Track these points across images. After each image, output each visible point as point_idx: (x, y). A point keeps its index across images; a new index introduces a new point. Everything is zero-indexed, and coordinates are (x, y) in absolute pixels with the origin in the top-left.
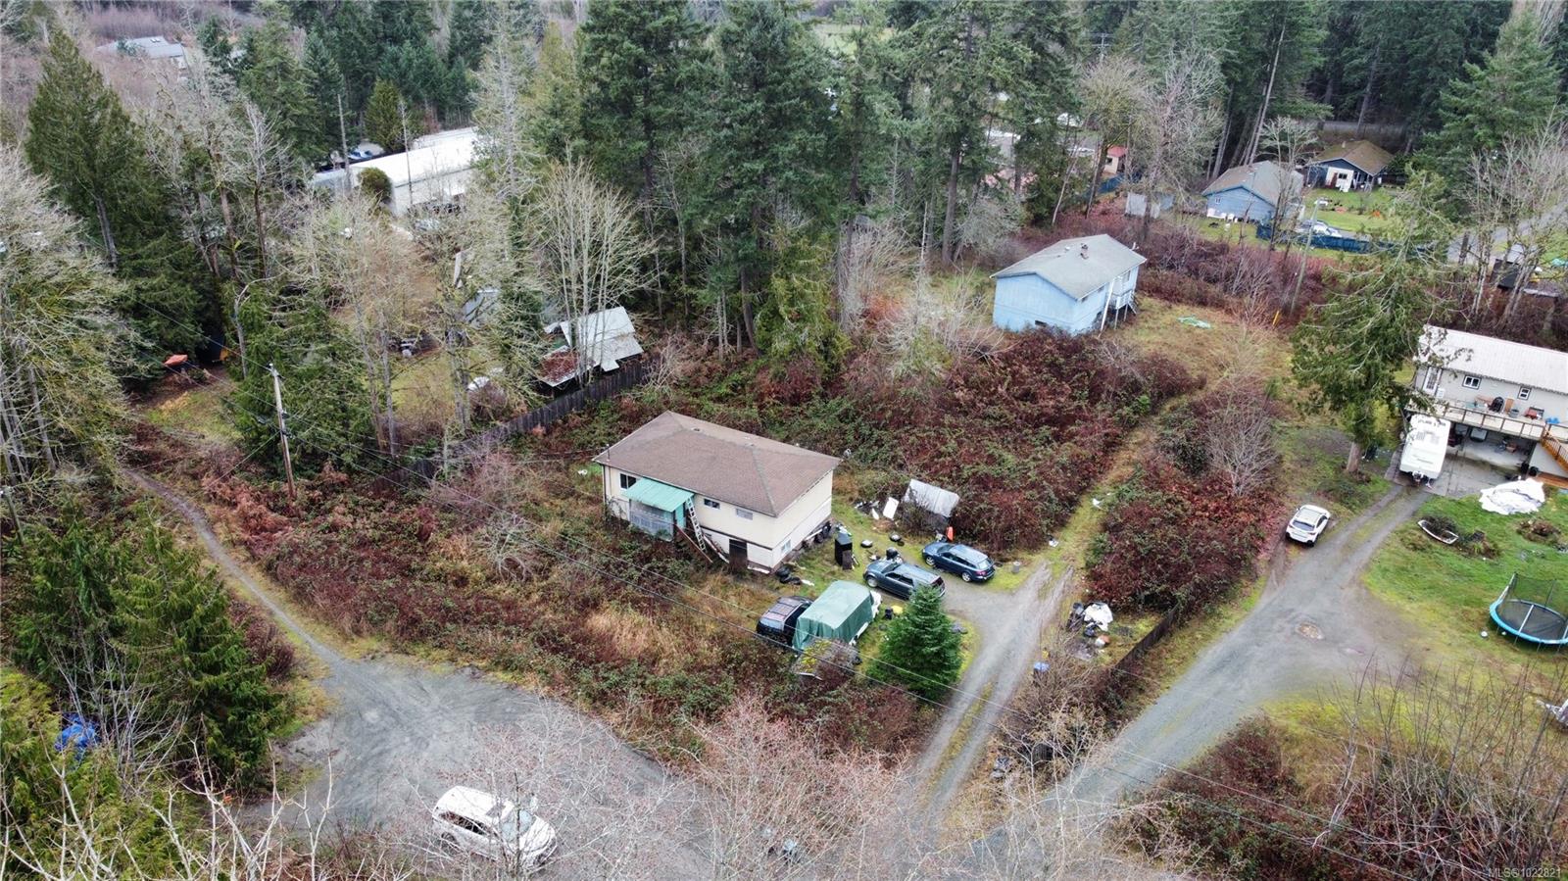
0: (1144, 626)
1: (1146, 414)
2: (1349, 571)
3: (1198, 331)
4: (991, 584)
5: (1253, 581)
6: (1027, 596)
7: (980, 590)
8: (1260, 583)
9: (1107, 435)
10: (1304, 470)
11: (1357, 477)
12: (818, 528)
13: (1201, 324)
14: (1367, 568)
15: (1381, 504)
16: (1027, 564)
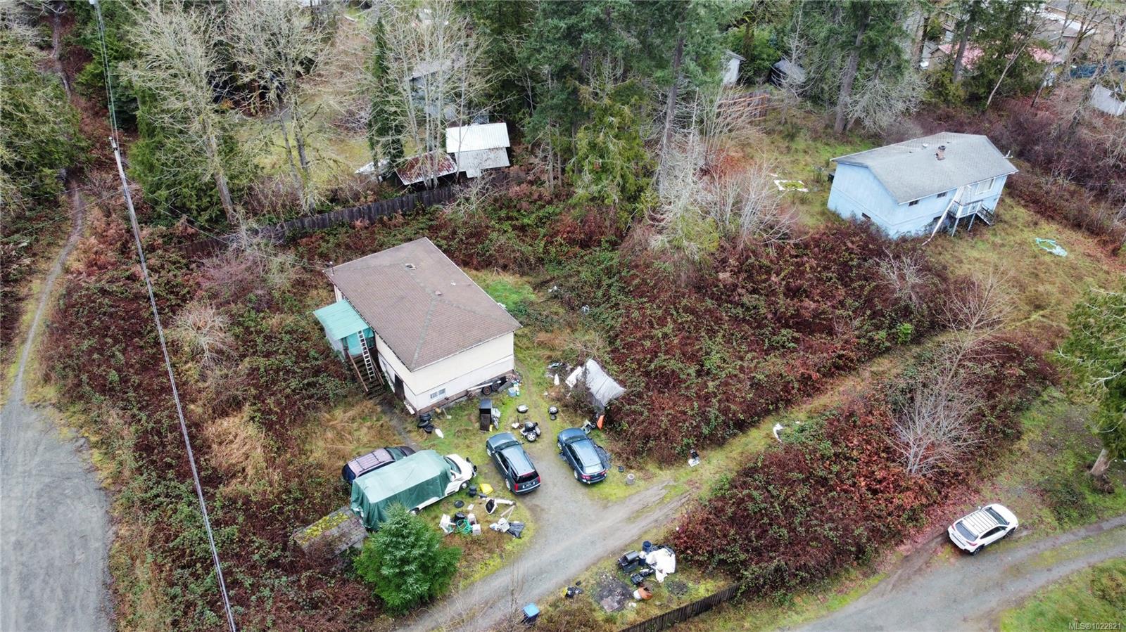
0: (703, 589)
1: (904, 343)
2: (993, 600)
3: (1047, 259)
4: (595, 490)
5: (865, 575)
6: (617, 514)
7: (581, 492)
8: (873, 580)
9: (840, 357)
10: (1039, 457)
11: (1098, 484)
12: (491, 381)
13: (1058, 250)
14: (1020, 603)
15: (1106, 526)
16: (648, 478)
